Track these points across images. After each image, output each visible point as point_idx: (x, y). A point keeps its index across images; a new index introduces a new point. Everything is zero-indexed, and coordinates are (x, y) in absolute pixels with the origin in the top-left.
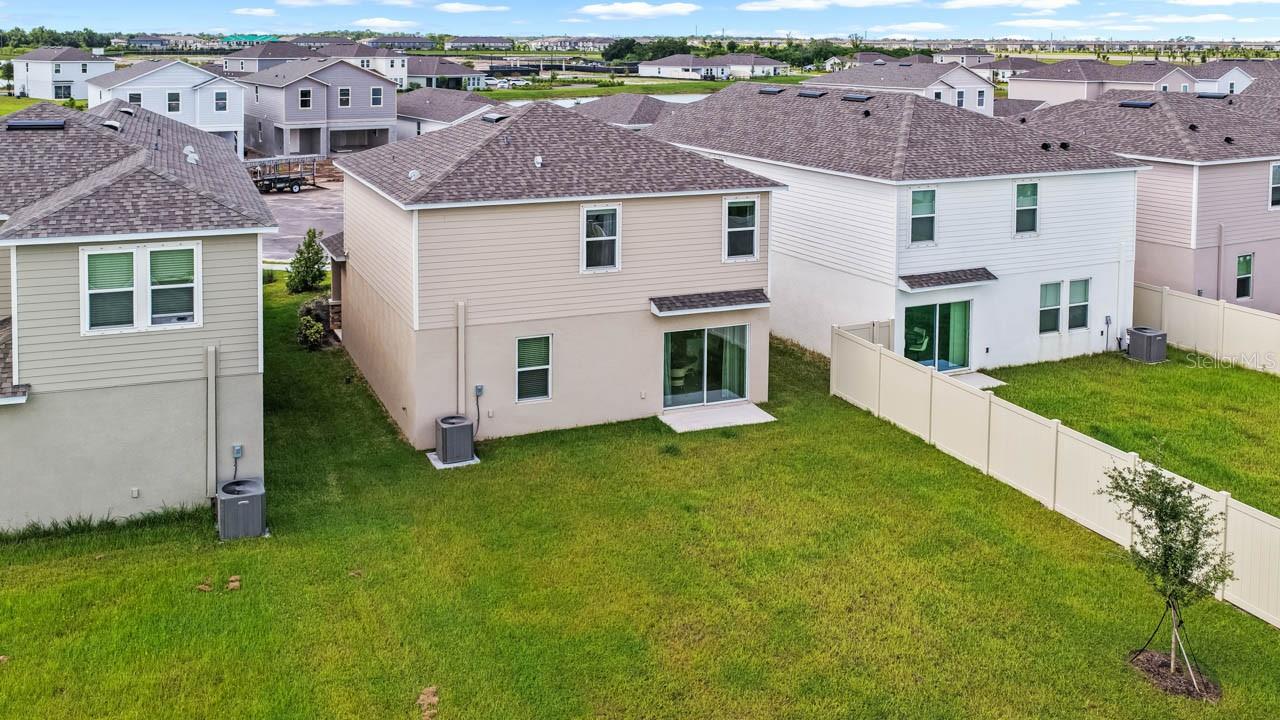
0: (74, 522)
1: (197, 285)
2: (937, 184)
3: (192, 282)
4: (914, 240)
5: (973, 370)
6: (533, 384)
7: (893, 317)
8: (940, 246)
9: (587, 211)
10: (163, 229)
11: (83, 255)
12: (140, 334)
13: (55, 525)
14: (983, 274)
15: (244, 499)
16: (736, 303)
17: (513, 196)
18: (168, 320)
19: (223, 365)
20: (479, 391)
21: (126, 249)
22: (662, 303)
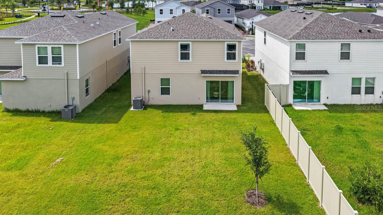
0: (36, 110)
1: (62, 56)
2: (306, 42)
3: (61, 55)
4: (296, 59)
5: (321, 104)
6: (165, 91)
7: (288, 83)
8: (307, 62)
9: (181, 44)
10: (54, 41)
11: (37, 46)
12: (50, 67)
13: (32, 110)
14: (326, 72)
15: (67, 109)
16: (227, 74)
17: (157, 38)
18: (56, 64)
19: (69, 76)
20: (149, 91)
21: (46, 46)
22: (203, 72)
